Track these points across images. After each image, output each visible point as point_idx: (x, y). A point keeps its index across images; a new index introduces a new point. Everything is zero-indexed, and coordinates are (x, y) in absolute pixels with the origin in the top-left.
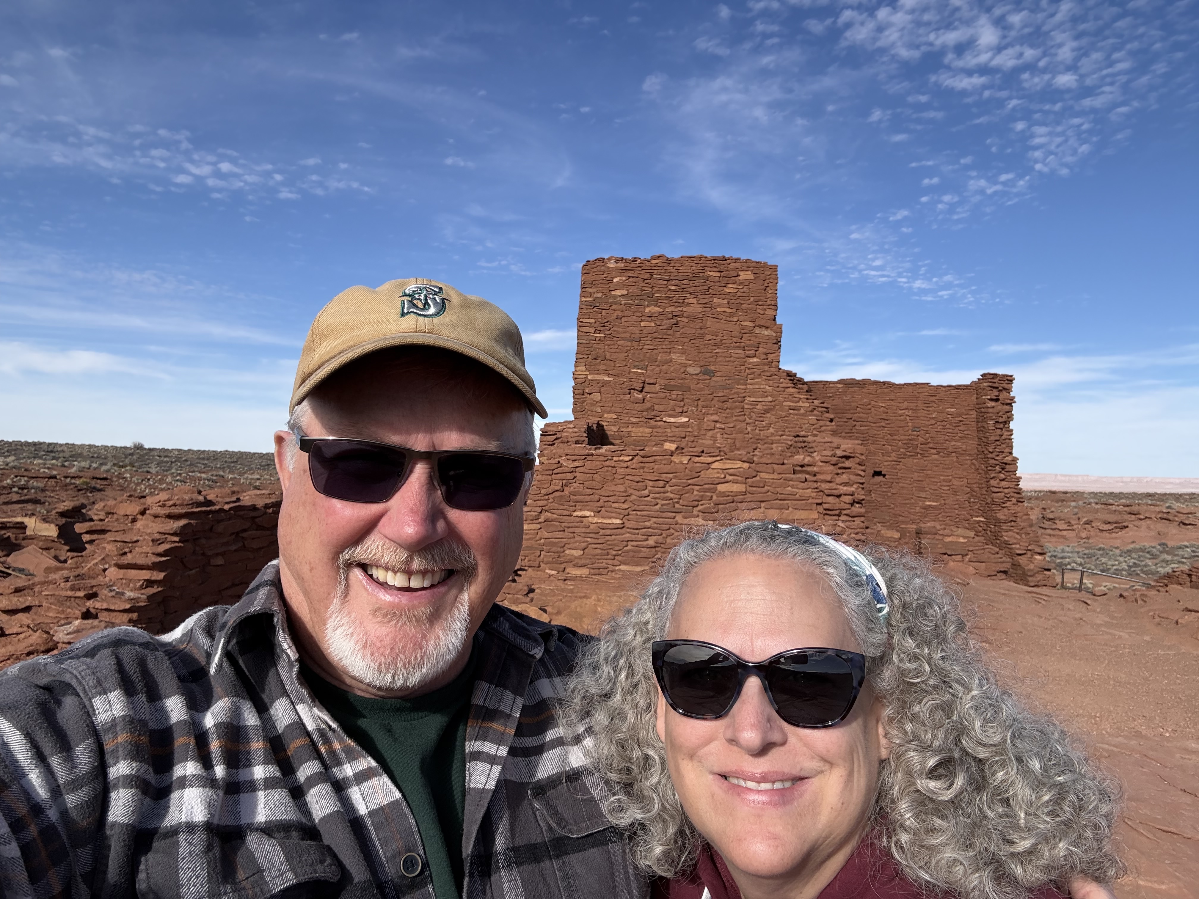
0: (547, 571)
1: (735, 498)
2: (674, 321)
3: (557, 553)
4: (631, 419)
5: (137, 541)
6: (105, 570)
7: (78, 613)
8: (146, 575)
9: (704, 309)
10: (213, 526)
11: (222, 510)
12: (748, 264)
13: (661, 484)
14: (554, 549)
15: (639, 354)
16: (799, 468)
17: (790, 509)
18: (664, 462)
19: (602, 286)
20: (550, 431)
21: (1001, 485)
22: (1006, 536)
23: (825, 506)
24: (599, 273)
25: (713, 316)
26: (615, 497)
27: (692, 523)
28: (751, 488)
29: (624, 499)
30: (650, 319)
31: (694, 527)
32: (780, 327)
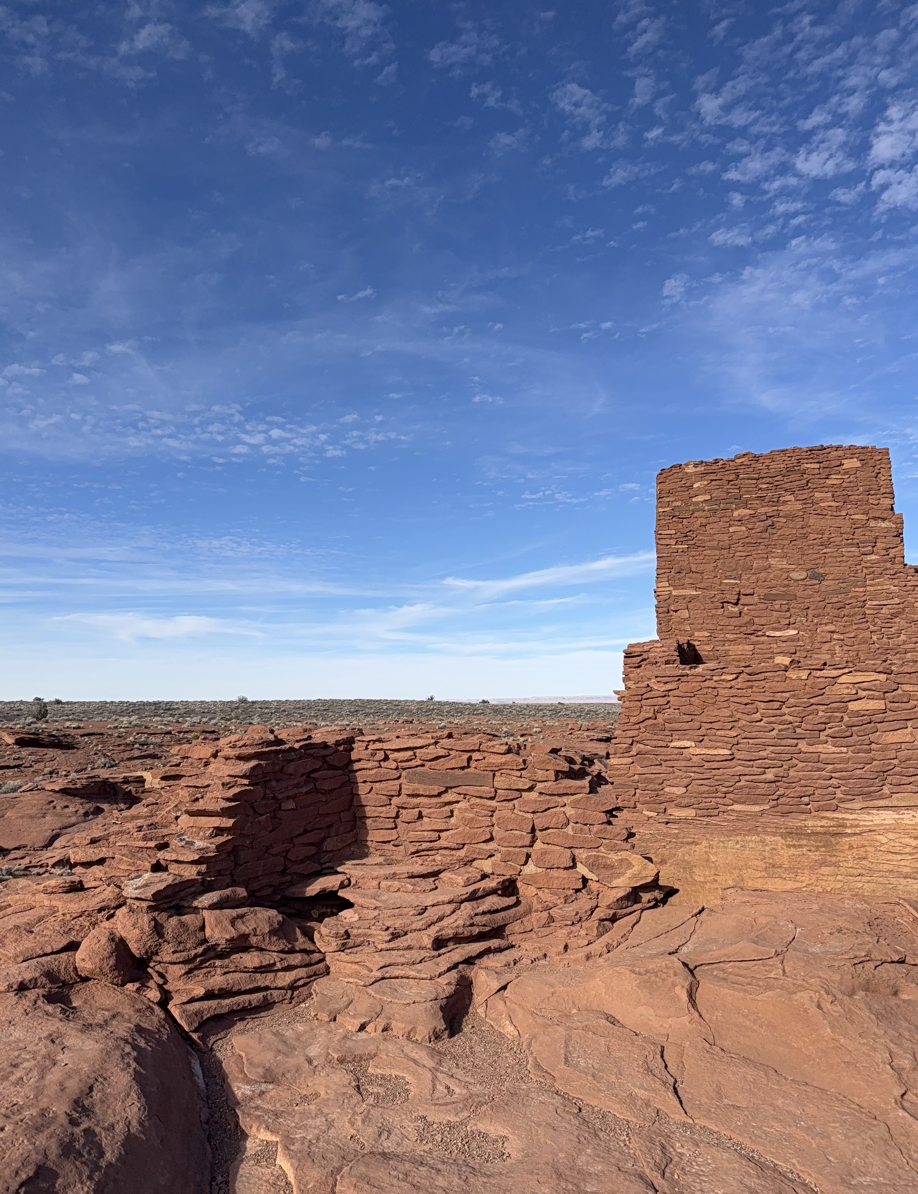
0: (646, 813)
1: (873, 718)
2: (769, 522)
3: (655, 790)
4: (727, 636)
5: (208, 786)
6: (177, 818)
7: (148, 866)
8: (216, 822)
9: (805, 506)
10: (283, 766)
11: (292, 749)
12: (852, 451)
13: (776, 705)
14: (650, 786)
15: (730, 563)
18: (776, 679)
19: (681, 493)
20: (635, 652)
24: (676, 480)
25: (817, 512)
26: (719, 723)
27: (820, 750)
28: (892, 705)
29: (731, 725)
30: (739, 523)
31: (822, 756)
32: (900, 517)
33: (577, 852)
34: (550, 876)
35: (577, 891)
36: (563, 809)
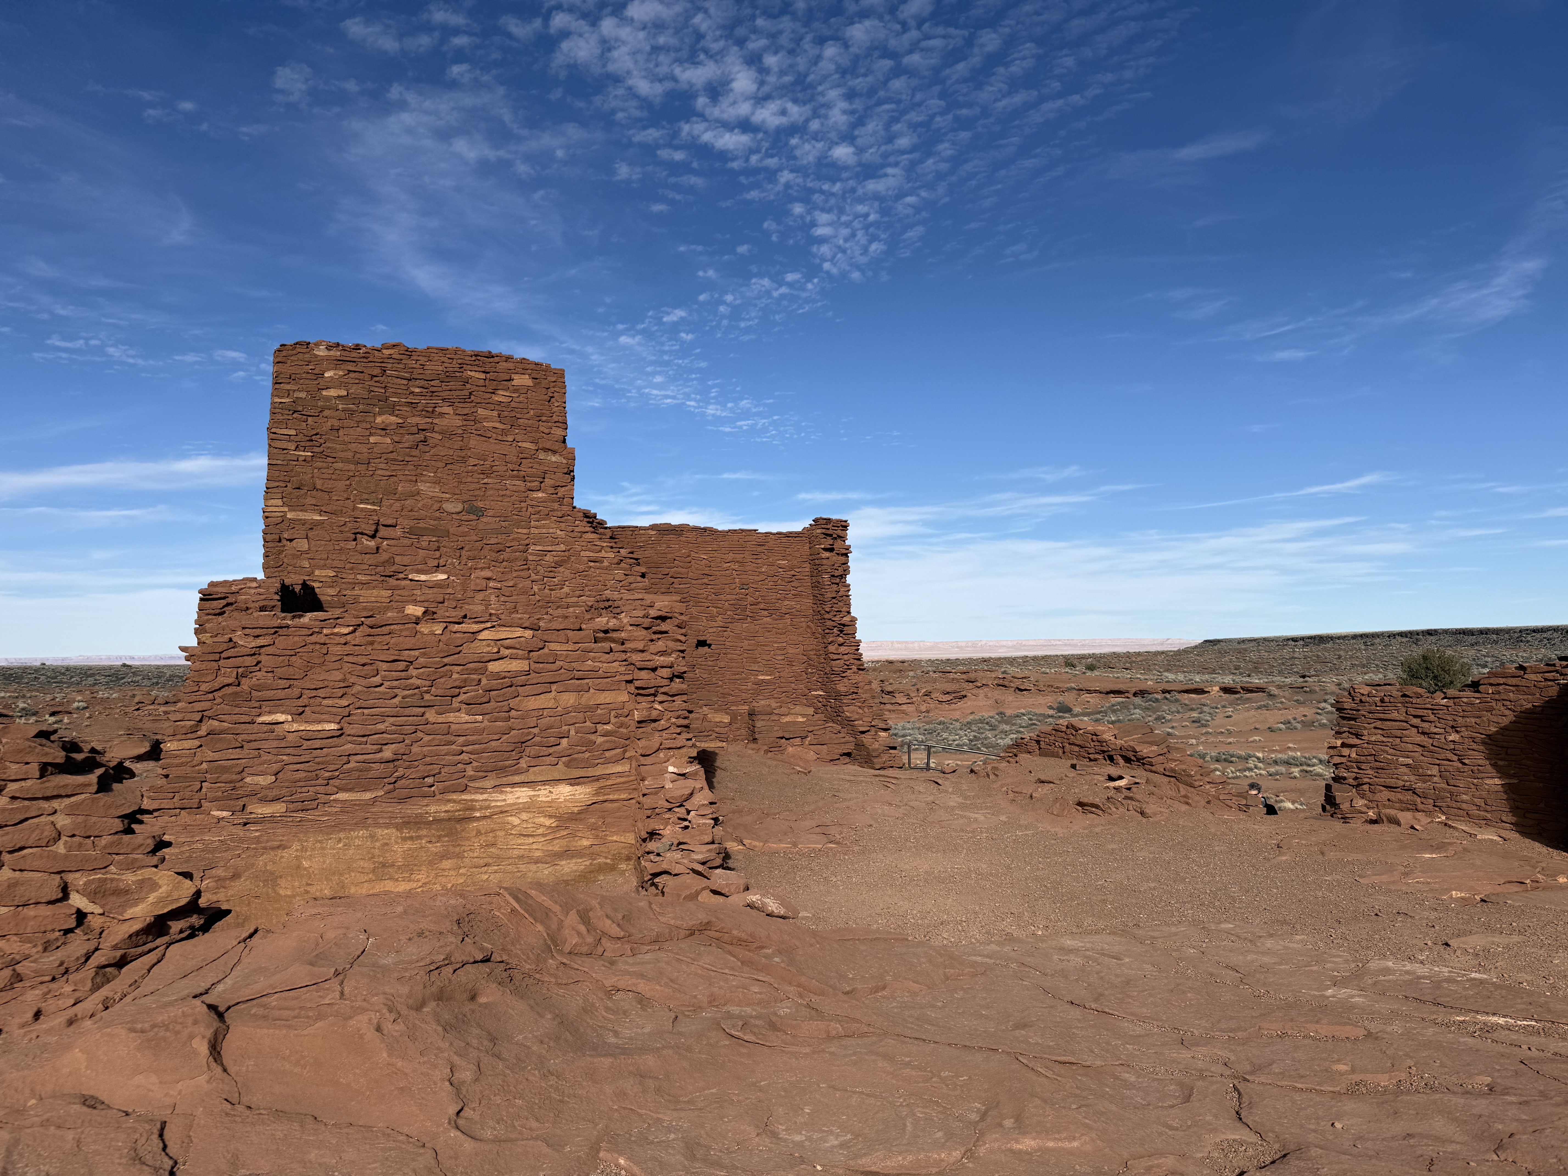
0: (214, 813)
1: (515, 680)
2: (421, 437)
3: (231, 782)
4: (359, 577)
9: (465, 423)
12: (524, 366)
13: (402, 666)
14: (225, 777)
15: (368, 482)
16: (601, 635)
17: (592, 691)
18: (404, 633)
19: (307, 382)
20: (217, 593)
21: (840, 651)
22: (849, 711)
23: (637, 683)
24: (303, 363)
25: (479, 433)
26: (327, 690)
27: (451, 720)
28: (537, 665)
29: (342, 691)
30: (384, 432)
31: (453, 726)
32: (572, 452)
33: (70, 877)
34: (21, 917)
35: (67, 932)
36: (51, 818)
